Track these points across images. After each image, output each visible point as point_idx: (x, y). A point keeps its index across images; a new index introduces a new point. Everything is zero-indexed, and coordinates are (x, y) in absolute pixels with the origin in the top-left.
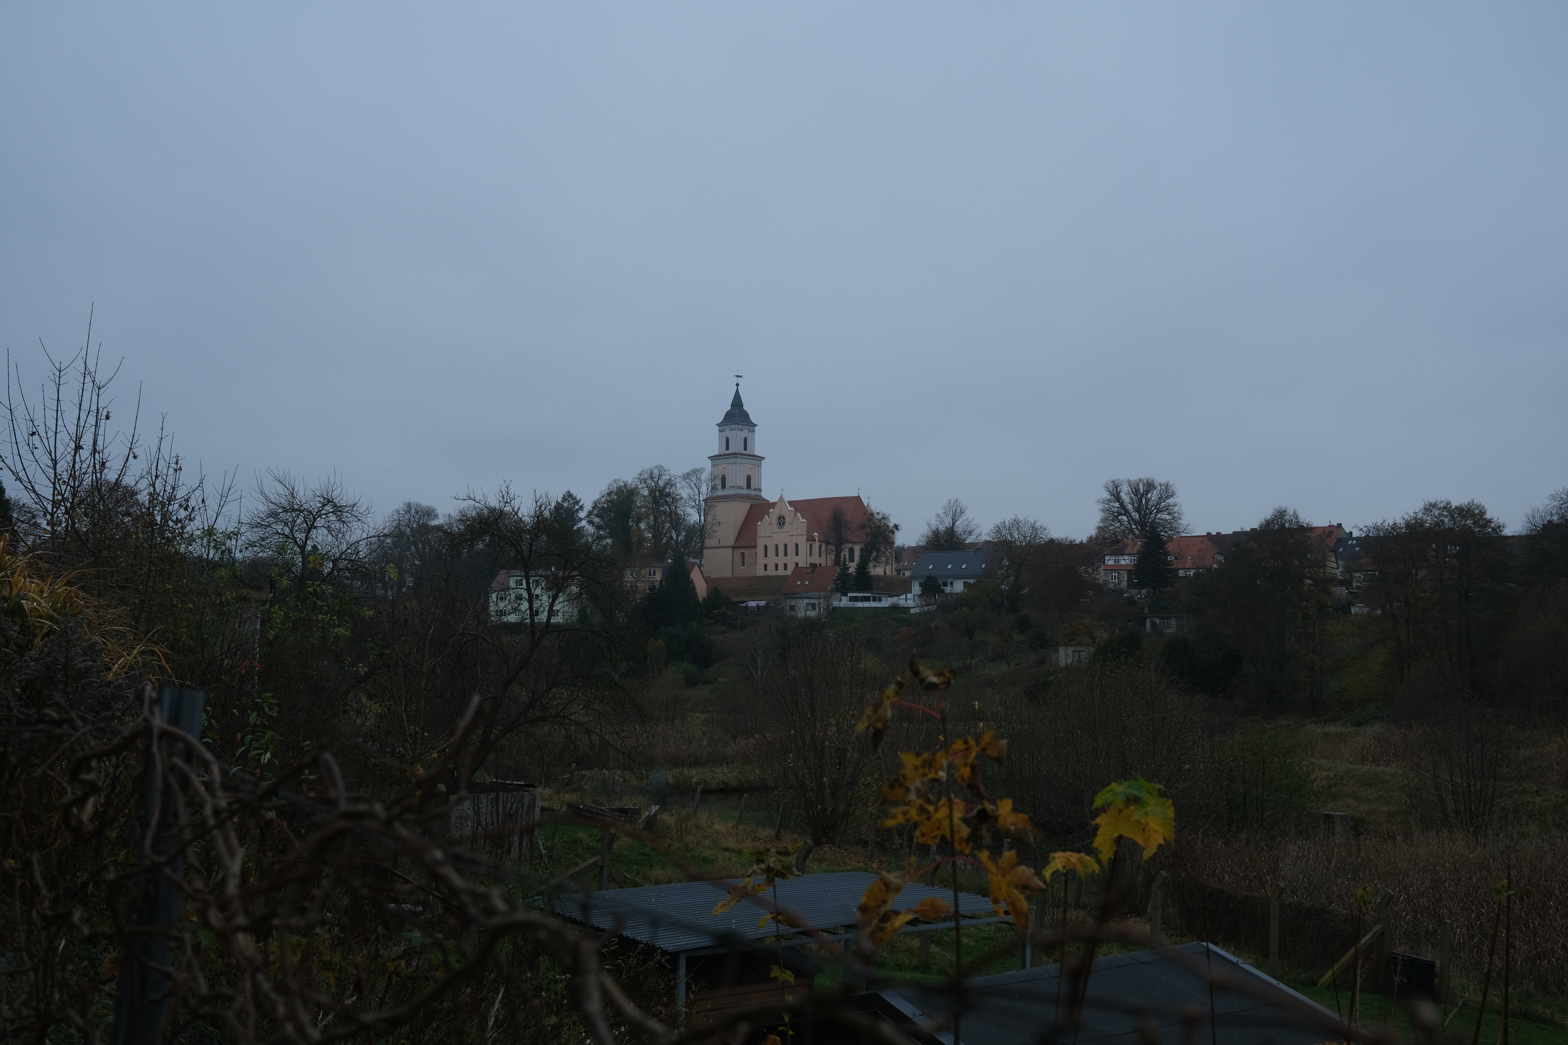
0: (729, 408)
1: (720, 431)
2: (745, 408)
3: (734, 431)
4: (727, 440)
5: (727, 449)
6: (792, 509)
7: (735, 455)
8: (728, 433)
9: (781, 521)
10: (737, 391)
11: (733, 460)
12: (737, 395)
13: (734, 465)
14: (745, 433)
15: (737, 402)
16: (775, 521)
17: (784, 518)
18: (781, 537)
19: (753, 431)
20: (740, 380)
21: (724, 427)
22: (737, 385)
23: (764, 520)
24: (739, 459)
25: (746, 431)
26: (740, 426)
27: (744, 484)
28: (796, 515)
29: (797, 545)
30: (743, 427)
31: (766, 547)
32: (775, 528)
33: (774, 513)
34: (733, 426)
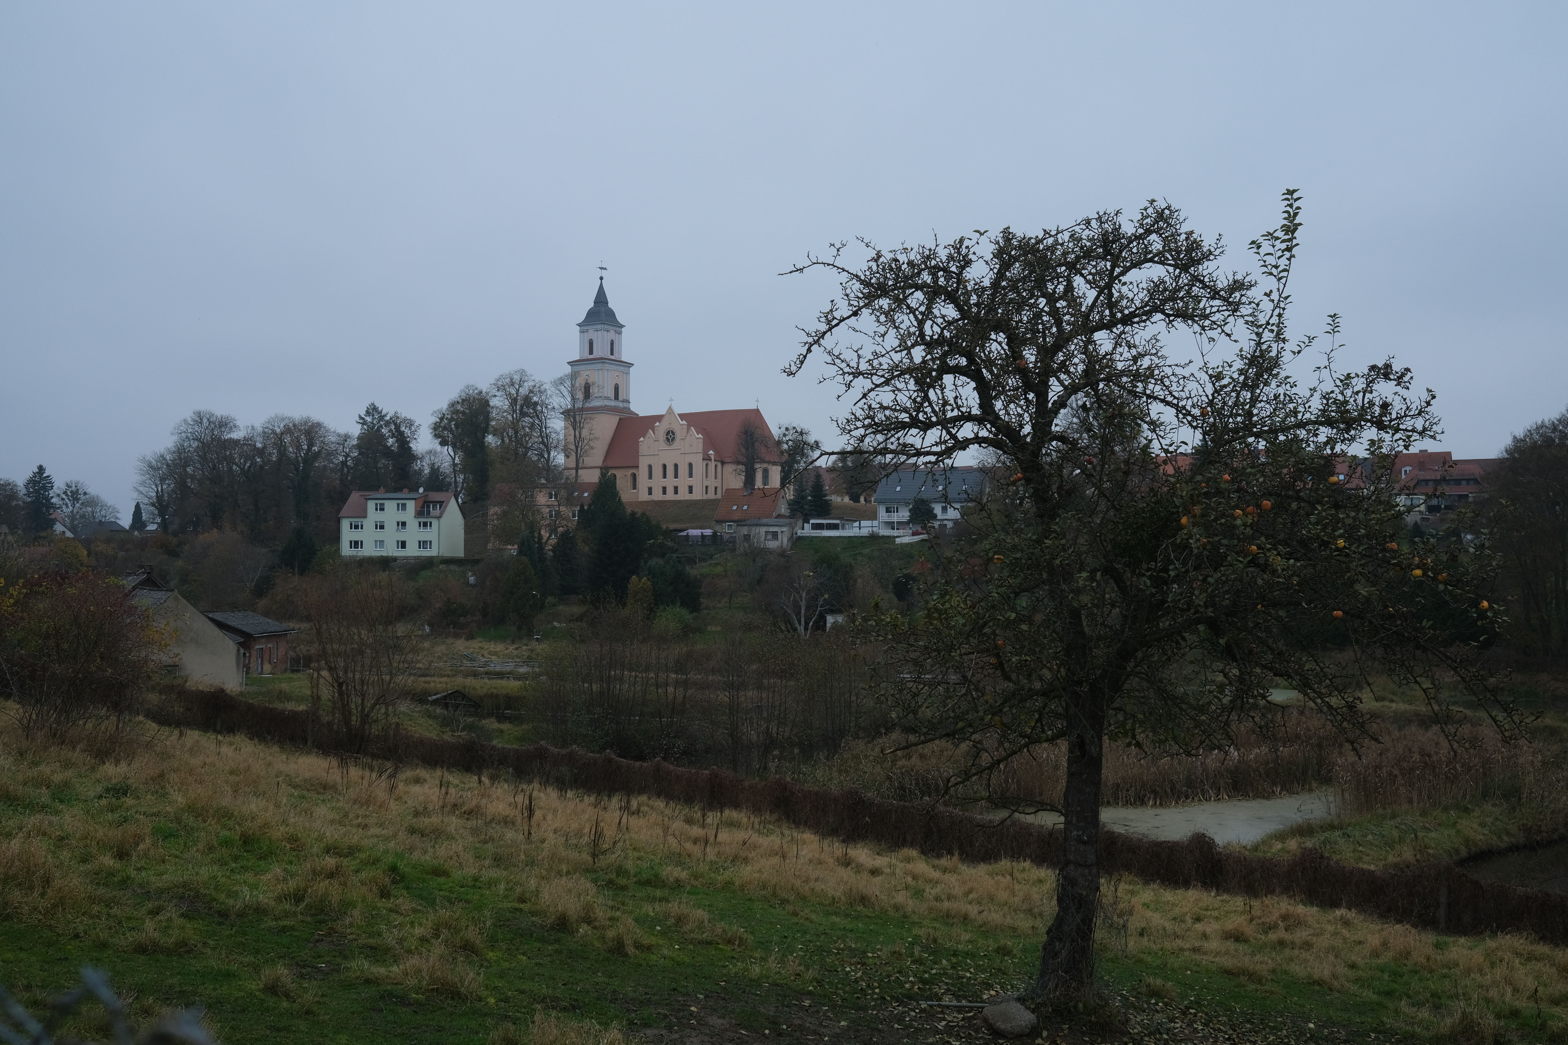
0: (592, 305)
1: (582, 332)
2: (610, 305)
3: (600, 332)
4: (591, 343)
5: (591, 352)
6: (684, 422)
7: (602, 360)
8: (592, 334)
9: (670, 436)
10: (601, 287)
11: (599, 366)
12: (601, 288)
13: (601, 372)
14: (611, 335)
15: (601, 298)
16: (661, 435)
17: (673, 433)
18: (670, 456)
19: (620, 333)
20: (604, 273)
21: (585, 328)
22: (601, 278)
23: (648, 435)
24: (606, 365)
25: (612, 332)
26: (606, 327)
27: (612, 395)
28: (688, 430)
29: (690, 465)
30: (610, 327)
31: (650, 467)
32: (662, 445)
33: (661, 428)
34: (599, 327)
